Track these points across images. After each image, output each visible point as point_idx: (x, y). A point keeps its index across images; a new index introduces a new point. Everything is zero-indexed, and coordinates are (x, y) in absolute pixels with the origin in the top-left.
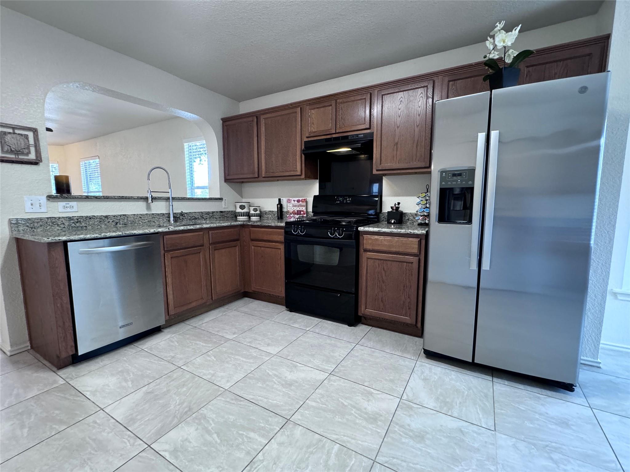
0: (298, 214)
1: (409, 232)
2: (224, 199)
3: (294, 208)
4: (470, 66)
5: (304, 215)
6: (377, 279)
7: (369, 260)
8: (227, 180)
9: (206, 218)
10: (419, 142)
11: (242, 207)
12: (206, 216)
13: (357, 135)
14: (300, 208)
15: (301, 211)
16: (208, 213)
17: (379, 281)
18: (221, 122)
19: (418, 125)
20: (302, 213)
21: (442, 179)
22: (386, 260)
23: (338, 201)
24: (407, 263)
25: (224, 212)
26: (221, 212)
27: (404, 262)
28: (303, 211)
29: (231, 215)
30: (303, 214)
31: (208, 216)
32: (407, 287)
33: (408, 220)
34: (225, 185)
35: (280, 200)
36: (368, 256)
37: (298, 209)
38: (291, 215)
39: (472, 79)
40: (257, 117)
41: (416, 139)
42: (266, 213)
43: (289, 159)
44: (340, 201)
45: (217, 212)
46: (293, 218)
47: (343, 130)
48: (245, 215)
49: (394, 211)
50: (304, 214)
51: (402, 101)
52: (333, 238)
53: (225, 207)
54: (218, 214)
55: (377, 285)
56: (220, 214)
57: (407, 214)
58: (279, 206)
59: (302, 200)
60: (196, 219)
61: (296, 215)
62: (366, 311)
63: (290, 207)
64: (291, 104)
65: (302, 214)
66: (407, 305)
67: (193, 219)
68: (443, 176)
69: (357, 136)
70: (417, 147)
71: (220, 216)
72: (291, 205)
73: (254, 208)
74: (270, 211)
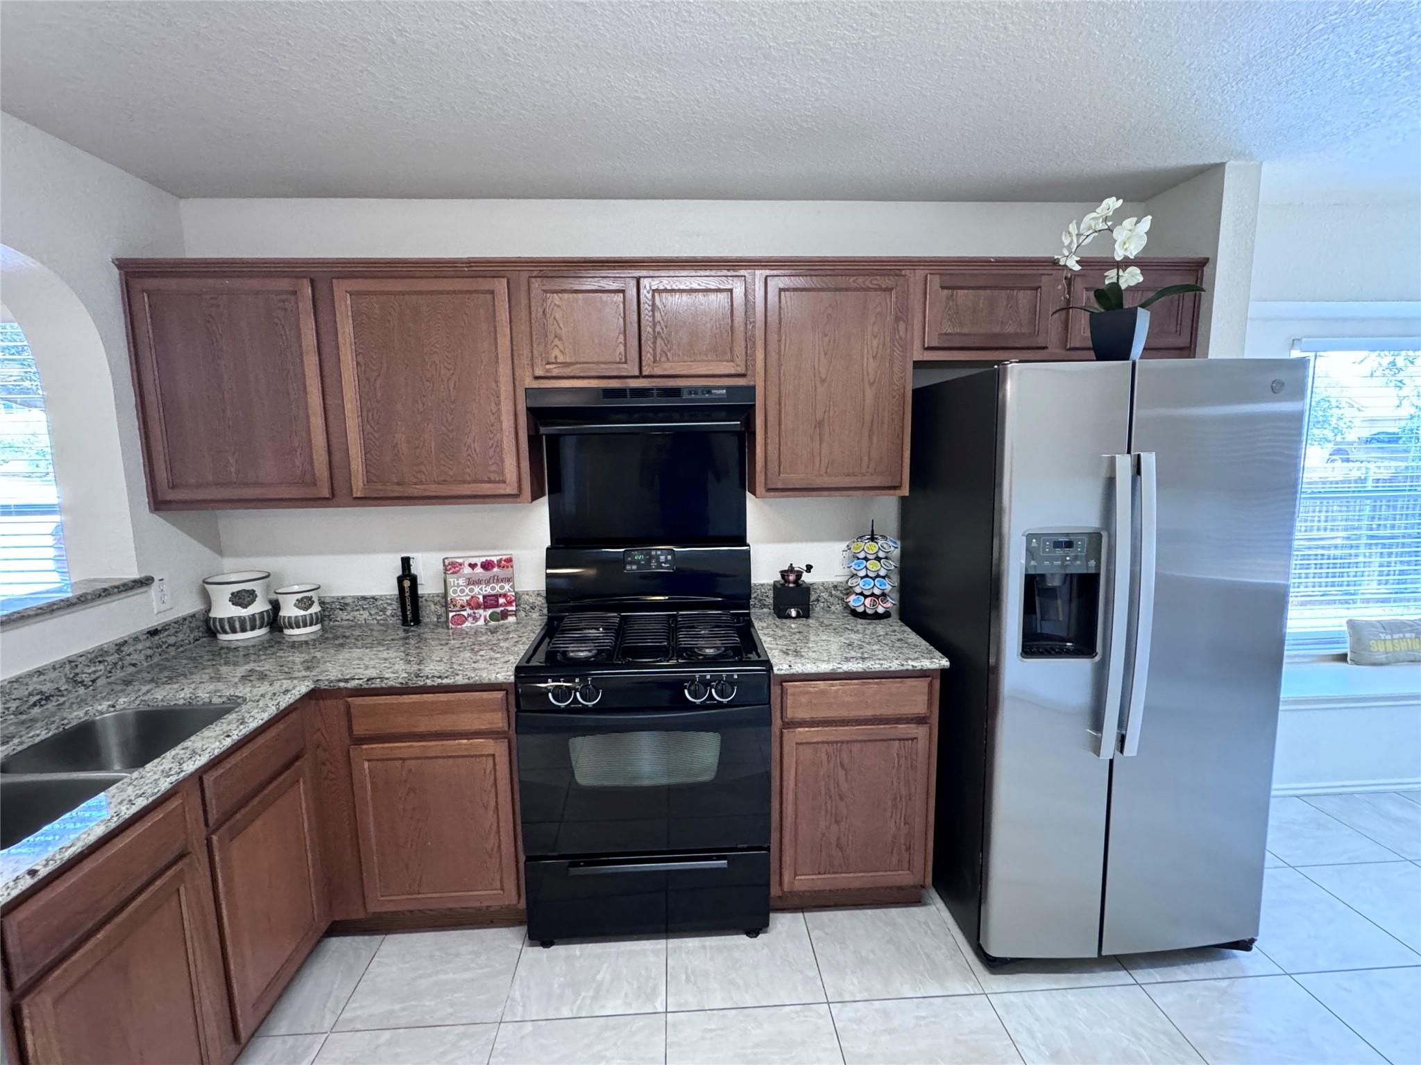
0: (486, 607)
1: (910, 668)
2: (156, 578)
3: (471, 590)
4: (985, 262)
5: (510, 608)
6: (823, 792)
7: (801, 747)
8: (158, 504)
9: (93, 677)
10: (875, 421)
11: (241, 599)
12: (93, 669)
13: (708, 390)
14: (493, 589)
15: (497, 596)
16: (98, 656)
17: (831, 797)
18: (116, 271)
19: (872, 381)
20: (502, 601)
21: (1030, 553)
22: (848, 742)
23: (631, 563)
24: (900, 740)
25: (166, 627)
26: (153, 633)
27: (894, 740)
28: (505, 596)
29: (191, 631)
30: (506, 605)
31: (101, 667)
32: (901, 799)
33: (818, 600)
34: (158, 524)
35: (406, 562)
36: (799, 738)
37: (488, 590)
38: (465, 613)
39: (988, 292)
40: (312, 282)
41: (868, 417)
42: (343, 605)
43: (470, 441)
44: (637, 563)
45: (136, 639)
46: (470, 619)
47: (665, 370)
48: (258, 623)
49: (791, 585)
50: (510, 603)
51: (830, 315)
52: (703, 706)
53: (163, 607)
54: (140, 646)
55: (824, 807)
56: (148, 644)
57: (815, 586)
58: (407, 583)
59: (499, 561)
60: (47, 699)
61: (481, 611)
62: (796, 882)
63: (458, 586)
64: (470, 262)
65: (501, 606)
66: (903, 841)
67: (34, 705)
68: (1033, 545)
69: (709, 392)
70: (870, 437)
71: (149, 652)
72: (461, 582)
73: (300, 596)
74: (364, 598)
